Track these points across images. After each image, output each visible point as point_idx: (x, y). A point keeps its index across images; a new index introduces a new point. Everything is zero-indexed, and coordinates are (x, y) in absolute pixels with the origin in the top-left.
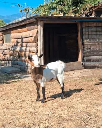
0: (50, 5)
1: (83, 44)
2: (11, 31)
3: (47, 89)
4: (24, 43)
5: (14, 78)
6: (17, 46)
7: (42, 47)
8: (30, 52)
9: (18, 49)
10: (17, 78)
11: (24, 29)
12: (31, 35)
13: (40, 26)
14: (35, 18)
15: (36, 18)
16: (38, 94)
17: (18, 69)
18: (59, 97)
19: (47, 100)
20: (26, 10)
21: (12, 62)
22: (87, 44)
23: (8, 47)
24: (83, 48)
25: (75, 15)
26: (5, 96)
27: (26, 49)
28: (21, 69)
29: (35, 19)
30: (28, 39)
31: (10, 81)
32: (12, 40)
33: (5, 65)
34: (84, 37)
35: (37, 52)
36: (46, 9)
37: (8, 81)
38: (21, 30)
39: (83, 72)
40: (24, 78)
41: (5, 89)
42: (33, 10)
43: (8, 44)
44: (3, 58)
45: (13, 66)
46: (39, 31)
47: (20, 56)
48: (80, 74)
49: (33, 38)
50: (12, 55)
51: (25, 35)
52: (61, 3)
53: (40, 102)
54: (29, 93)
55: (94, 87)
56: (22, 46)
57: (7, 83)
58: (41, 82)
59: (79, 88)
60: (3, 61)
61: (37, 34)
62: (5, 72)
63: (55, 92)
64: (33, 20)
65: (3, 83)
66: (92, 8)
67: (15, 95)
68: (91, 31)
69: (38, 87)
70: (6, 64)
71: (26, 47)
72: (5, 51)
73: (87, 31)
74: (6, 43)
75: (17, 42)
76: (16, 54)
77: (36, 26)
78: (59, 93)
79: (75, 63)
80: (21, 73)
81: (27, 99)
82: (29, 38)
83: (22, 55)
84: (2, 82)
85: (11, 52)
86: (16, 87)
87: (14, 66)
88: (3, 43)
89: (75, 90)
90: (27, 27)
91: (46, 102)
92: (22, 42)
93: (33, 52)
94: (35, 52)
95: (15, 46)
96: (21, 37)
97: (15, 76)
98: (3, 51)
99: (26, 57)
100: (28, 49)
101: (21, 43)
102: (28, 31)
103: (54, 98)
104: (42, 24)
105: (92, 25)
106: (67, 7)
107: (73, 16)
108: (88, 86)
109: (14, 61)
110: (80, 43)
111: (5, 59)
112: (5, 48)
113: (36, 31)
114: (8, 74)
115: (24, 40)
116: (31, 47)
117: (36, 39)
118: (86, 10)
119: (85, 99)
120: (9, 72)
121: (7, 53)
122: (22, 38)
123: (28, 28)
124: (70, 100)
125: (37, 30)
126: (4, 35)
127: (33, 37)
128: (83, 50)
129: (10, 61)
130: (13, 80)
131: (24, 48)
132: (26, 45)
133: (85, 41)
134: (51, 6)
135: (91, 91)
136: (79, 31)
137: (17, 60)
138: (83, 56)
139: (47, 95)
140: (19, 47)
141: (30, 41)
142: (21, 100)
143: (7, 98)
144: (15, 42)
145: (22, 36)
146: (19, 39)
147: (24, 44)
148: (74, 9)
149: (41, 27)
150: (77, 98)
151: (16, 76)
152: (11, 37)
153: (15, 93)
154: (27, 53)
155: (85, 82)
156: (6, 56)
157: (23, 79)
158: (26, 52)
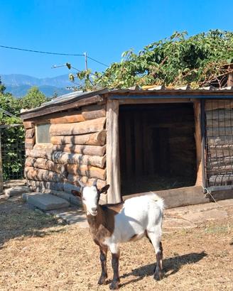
0: (135, 64)
1: (207, 147)
2: (51, 120)
3: (124, 252)
4: (77, 146)
5: (55, 222)
6: (61, 150)
7: (114, 156)
8: (89, 164)
9: (65, 157)
10: (60, 221)
11: (77, 116)
12: (91, 130)
13: (110, 110)
14: (101, 95)
15: (103, 95)
16: (103, 268)
17: (64, 201)
18: (149, 274)
19: (122, 281)
20: (83, 75)
21: (51, 184)
22: (215, 148)
23: (45, 153)
24: (208, 155)
25: (188, 87)
26: (32, 268)
27: (80, 159)
28: (70, 201)
29: (99, 97)
30: (85, 138)
31: (45, 230)
32: (53, 139)
33: (38, 189)
34: (209, 133)
35: (105, 167)
36: (124, 72)
37: (40, 231)
38: (72, 119)
39: (208, 210)
40: (75, 222)
41: (32, 251)
42: (97, 76)
43: (44, 145)
44: (33, 175)
45: (53, 194)
46: (109, 121)
47: (68, 173)
48: (201, 214)
49: (95, 137)
50: (52, 169)
51: (78, 128)
52: (159, 58)
53: (108, 286)
54: (84, 262)
55: (230, 250)
56: (73, 152)
57: (38, 235)
58: (111, 242)
59: (196, 252)
60: (34, 182)
61: (105, 127)
62: (37, 208)
63: (143, 259)
64: (96, 98)
65: (31, 234)
66: (226, 67)
67: (54, 267)
68: (225, 120)
69: (104, 253)
70: (40, 187)
71: (81, 155)
72: (39, 160)
73: (215, 120)
74: (41, 144)
75: (64, 144)
76: (60, 169)
77: (102, 111)
78: (151, 263)
79: (189, 190)
80: (71, 210)
81: (79, 279)
82: (88, 135)
83: (72, 170)
84: (27, 232)
85: (51, 163)
86: (58, 245)
87: (55, 192)
88: (34, 143)
89: (187, 256)
90: (83, 113)
91: (120, 286)
92: (74, 144)
93: (96, 167)
94: (100, 166)
95: (58, 150)
96: (70, 133)
97: (57, 216)
98: (35, 161)
99: (81, 176)
100: (85, 158)
101: (71, 145)
102: (86, 120)
103: (138, 277)
104: (115, 107)
105: (228, 107)
106: (171, 66)
107: (184, 88)
108: (216, 247)
109: (56, 182)
110: (200, 145)
111: (37, 176)
112: (38, 155)
113: (103, 122)
114: (42, 213)
115: (78, 139)
116: (92, 155)
117: (103, 139)
118: (213, 72)
119: (209, 280)
120: (45, 208)
121: (42, 165)
122: (73, 135)
123: (86, 115)
124: (175, 284)
125: (105, 118)
126: (36, 127)
127: (97, 134)
128: (207, 161)
129: (48, 183)
130: (52, 229)
131: (76, 157)
132: (82, 150)
133: (211, 141)
134: (137, 66)
135: (223, 259)
136: (199, 120)
137: (63, 181)
138: (208, 175)
139: (124, 268)
140: (67, 153)
141: (90, 142)
142: (66, 281)
143: (35, 274)
144: (59, 142)
145: (72, 132)
146: (66, 137)
147: (78, 148)
148: (187, 72)
149: (112, 114)
150: (189, 277)
151: (60, 218)
152: (50, 131)
153: (54, 262)
154: (84, 167)
155: (210, 236)
156: (41, 170)
157: (73, 226)
158: (80, 164)
